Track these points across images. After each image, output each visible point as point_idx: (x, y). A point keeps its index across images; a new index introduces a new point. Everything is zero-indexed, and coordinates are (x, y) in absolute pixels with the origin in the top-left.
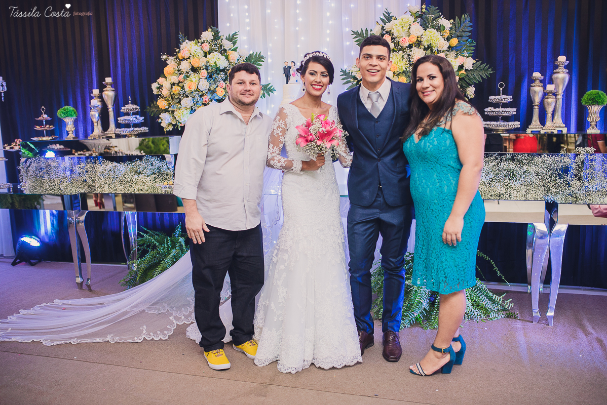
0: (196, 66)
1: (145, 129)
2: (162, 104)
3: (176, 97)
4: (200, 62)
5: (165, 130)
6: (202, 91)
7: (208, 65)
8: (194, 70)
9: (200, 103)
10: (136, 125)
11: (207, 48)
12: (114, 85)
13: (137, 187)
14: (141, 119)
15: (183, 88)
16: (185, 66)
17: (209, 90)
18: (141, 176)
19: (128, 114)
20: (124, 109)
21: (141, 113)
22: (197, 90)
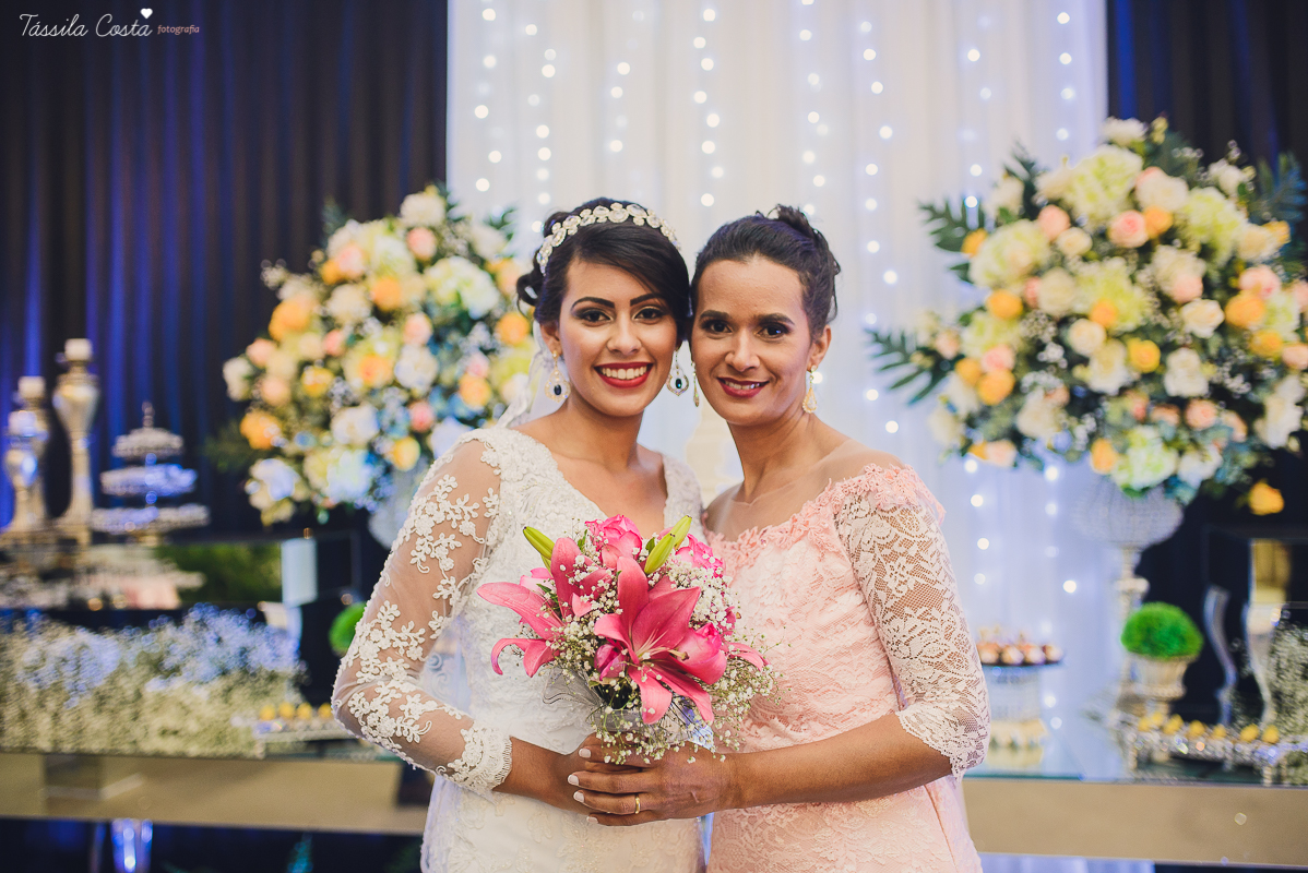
0: (387, 303)
1: (195, 514)
2: (259, 429)
3: (316, 406)
4: (404, 290)
5: (267, 519)
6: (409, 390)
7: (430, 300)
8: (385, 316)
9: (403, 426)
10: (164, 501)
11: (426, 245)
12: (97, 367)
13: (157, 723)
14: (184, 479)
15: (340, 374)
16: (348, 304)
17: (435, 384)
18: (177, 683)
19: (137, 462)
20: (126, 445)
21: (184, 460)
22: (395, 384)
